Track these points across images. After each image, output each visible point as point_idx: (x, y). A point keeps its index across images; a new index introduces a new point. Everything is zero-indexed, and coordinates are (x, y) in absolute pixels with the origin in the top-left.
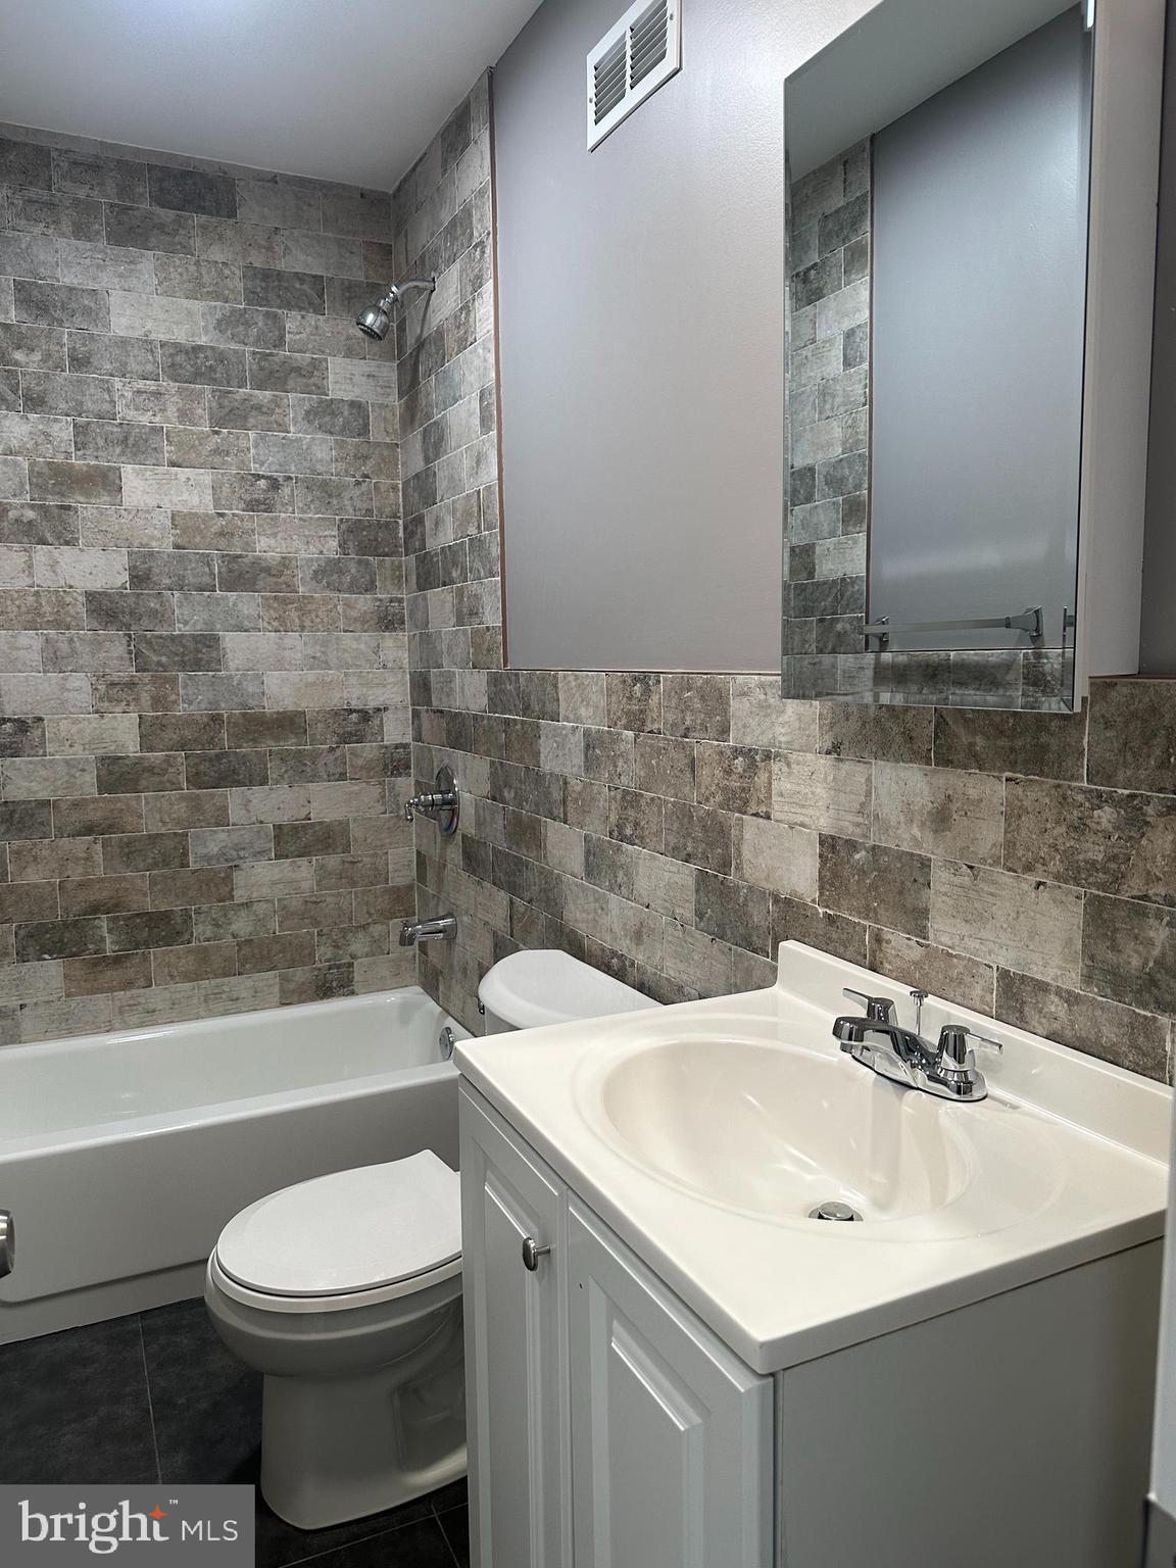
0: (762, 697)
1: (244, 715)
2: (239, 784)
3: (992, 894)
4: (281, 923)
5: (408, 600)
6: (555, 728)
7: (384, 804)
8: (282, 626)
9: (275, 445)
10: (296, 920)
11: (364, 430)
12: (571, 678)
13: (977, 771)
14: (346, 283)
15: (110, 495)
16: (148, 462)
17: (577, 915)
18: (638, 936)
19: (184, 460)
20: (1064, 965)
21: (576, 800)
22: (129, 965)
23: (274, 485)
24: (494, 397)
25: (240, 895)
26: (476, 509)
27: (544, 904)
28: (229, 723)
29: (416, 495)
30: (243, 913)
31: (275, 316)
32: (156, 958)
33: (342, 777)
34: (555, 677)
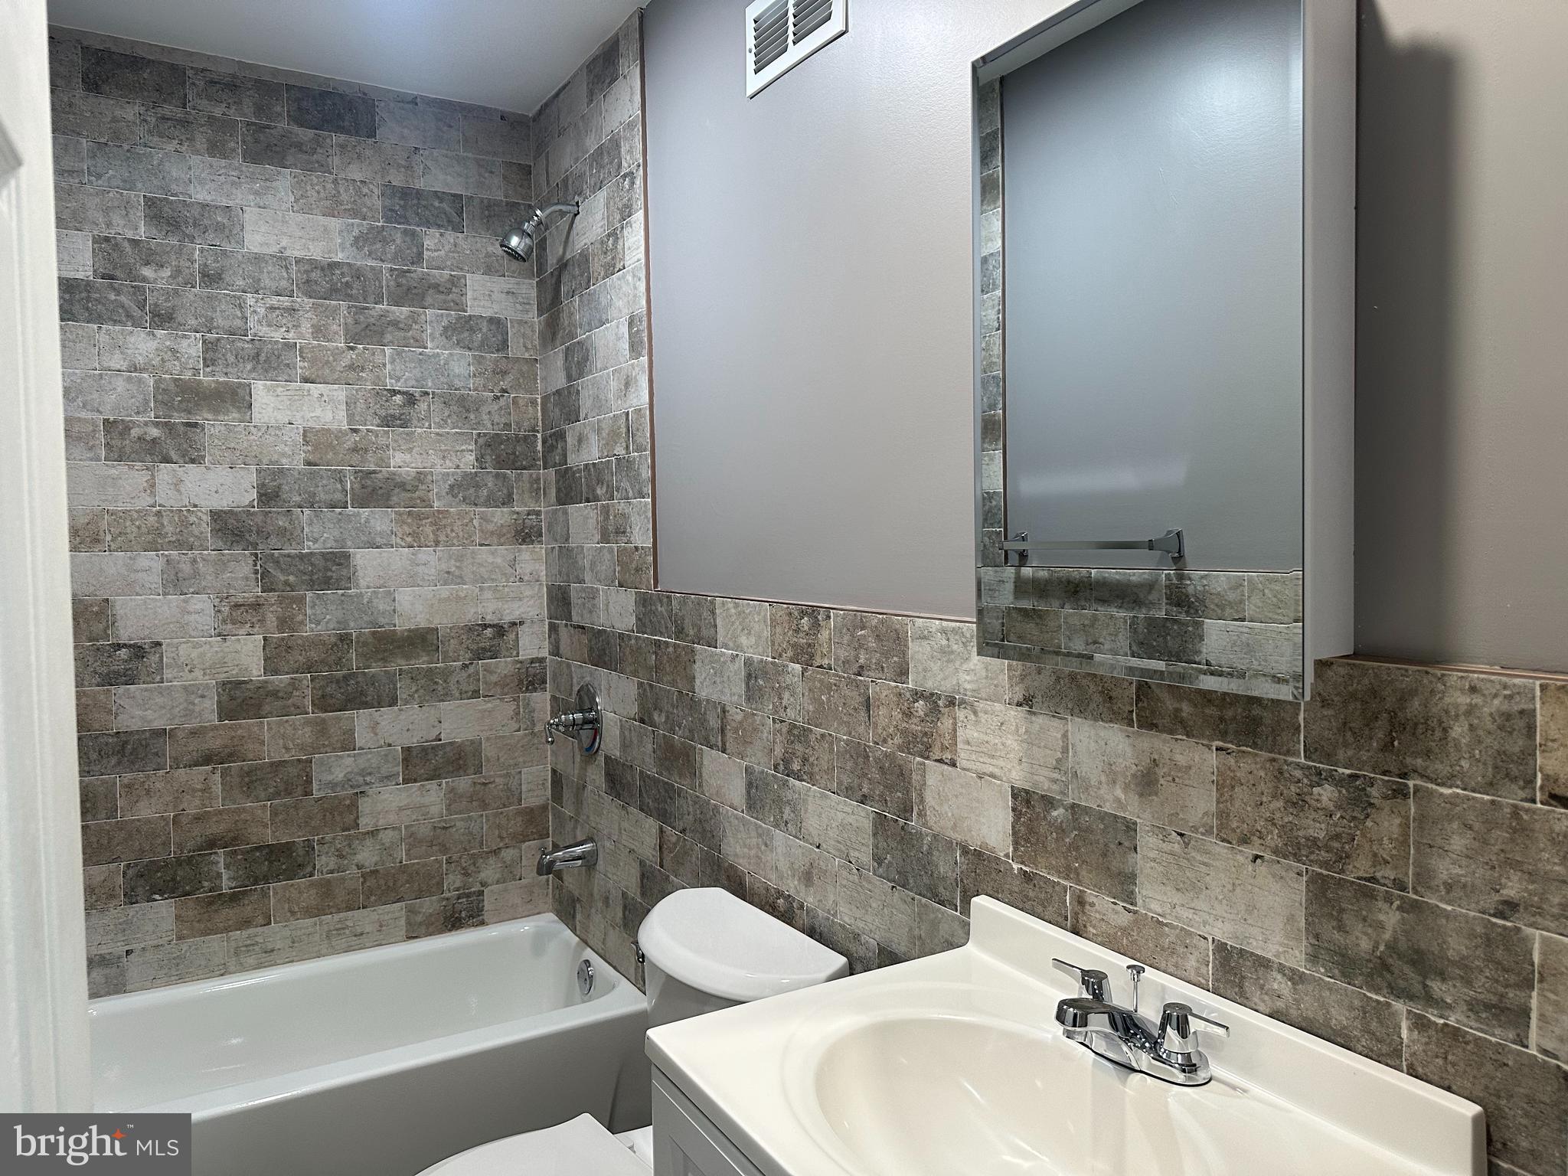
0: (944, 642)
1: (374, 633)
2: (366, 705)
3: (1205, 864)
4: (408, 851)
5: (547, 513)
6: (712, 655)
7: (518, 721)
8: (416, 541)
9: (411, 361)
10: (424, 848)
11: (504, 345)
12: (731, 605)
13: (1184, 737)
14: (485, 201)
15: (239, 412)
16: (280, 378)
17: (738, 849)
18: (807, 878)
19: (318, 376)
20: (1286, 942)
21: (736, 731)
22: (246, 902)
23: (411, 400)
24: (645, 324)
25: (366, 823)
26: (624, 430)
27: (700, 836)
28: (358, 642)
29: (557, 410)
30: (369, 842)
31: (413, 234)
32: (276, 893)
33: (476, 694)
34: (712, 602)
